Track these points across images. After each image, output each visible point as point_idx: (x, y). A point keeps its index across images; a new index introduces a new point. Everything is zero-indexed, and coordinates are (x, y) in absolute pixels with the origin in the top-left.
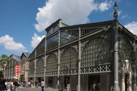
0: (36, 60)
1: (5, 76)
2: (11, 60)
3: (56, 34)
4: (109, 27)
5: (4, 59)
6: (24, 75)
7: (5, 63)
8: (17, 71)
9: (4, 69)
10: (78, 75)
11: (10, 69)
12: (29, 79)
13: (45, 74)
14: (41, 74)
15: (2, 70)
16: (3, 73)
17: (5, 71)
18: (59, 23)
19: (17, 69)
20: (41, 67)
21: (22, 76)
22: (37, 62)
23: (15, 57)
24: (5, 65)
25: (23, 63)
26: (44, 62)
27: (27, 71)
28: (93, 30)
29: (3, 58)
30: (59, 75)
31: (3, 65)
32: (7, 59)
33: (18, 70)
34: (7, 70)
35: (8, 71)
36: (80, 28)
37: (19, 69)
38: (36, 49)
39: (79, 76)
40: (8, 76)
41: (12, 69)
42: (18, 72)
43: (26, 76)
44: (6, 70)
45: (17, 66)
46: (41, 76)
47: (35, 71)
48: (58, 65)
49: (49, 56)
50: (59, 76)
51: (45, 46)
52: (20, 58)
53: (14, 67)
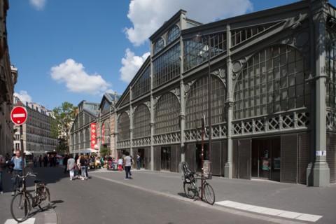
0: (131, 109)
1: (71, 148)
2: (81, 114)
3: (173, 46)
4: (302, 17)
5: (66, 112)
6: (109, 144)
7: (69, 121)
8: (94, 136)
9: (69, 133)
10: (227, 139)
11: (79, 134)
12: (119, 153)
13: (152, 139)
14: (145, 141)
15: (64, 137)
16: (67, 141)
17: (70, 138)
18: (179, 20)
19: (94, 131)
20: (144, 124)
21: (105, 146)
22: (135, 114)
23: (88, 106)
24: (70, 125)
25: (105, 117)
26: (150, 114)
27: (114, 134)
28: (260, 28)
29: (64, 110)
30: (183, 140)
31: (66, 126)
32: (73, 112)
33: (95, 134)
34: (75, 135)
35: (77, 136)
36: (229, 28)
37: (98, 132)
38: (131, 84)
39: (230, 142)
40: (77, 148)
41: (84, 132)
42: (96, 139)
43: (113, 147)
44: (72, 135)
45: (93, 126)
46: (145, 145)
47: (131, 134)
48: (180, 118)
49: (160, 99)
50: (185, 143)
51: (151, 76)
52: (98, 107)
53: (87, 128)
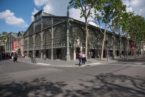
1: (6, 50)
2: (11, 37)
5: (4, 35)
6: (21, 49)
7: (6, 39)
8: (15, 46)
9: (5, 44)
11: (9, 45)
12: (24, 52)
13: (34, 48)
14: (32, 48)
15: (3, 45)
16: (4, 47)
17: (6, 46)
19: (15, 44)
21: (19, 50)
24: (6, 41)
25: (19, 39)
26: (33, 40)
27: (23, 46)
29: (3, 35)
31: (4, 41)
32: (7, 36)
33: (16, 45)
34: (8, 45)
35: (8, 46)
37: (17, 44)
40: (8, 50)
41: (12, 44)
42: (16, 47)
43: (22, 50)
44: (7, 45)
45: (15, 42)
51: (34, 28)
53: (13, 43)
